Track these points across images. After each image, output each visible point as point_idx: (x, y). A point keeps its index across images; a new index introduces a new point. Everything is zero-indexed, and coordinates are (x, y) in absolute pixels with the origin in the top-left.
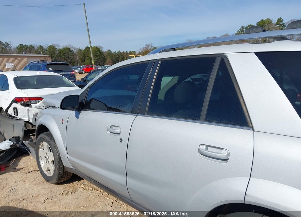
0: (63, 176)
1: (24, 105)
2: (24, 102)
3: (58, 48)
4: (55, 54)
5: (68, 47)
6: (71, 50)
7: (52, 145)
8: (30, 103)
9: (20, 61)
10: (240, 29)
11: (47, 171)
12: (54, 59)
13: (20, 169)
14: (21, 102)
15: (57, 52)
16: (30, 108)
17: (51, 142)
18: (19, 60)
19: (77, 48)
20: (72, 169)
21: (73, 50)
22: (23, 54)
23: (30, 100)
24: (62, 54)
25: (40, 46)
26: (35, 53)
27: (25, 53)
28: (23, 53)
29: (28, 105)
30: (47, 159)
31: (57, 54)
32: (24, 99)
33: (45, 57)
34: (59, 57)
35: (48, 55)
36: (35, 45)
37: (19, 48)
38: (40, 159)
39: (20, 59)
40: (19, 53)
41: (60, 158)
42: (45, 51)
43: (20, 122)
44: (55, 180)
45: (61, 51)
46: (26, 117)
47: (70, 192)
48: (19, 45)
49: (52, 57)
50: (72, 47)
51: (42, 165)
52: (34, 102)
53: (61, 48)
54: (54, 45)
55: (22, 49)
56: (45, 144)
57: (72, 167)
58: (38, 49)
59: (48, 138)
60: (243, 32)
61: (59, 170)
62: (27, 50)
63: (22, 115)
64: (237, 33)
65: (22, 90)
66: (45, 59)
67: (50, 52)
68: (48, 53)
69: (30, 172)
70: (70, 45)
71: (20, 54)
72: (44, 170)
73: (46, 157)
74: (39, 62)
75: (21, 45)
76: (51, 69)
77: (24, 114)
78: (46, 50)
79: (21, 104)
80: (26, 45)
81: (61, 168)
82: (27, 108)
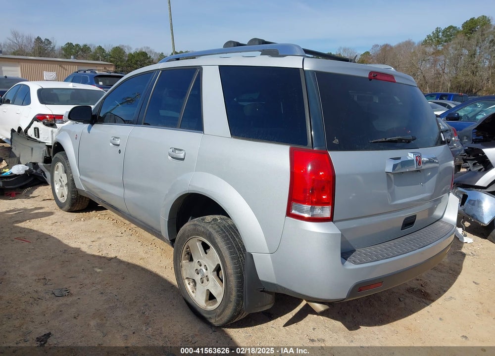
0: (77, 202)
1: (47, 125)
2: (48, 120)
3: (127, 52)
4: (121, 62)
5: (144, 50)
6: (149, 56)
7: (66, 164)
8: (55, 122)
9: (66, 70)
10: (433, 33)
11: (61, 197)
12: (120, 69)
13: (34, 197)
14: (43, 121)
15: (126, 59)
16: (54, 130)
17: (65, 162)
18: (64, 68)
19: (159, 53)
20: (84, 191)
21: (152, 56)
22: (72, 59)
23: (54, 118)
24: (134, 61)
25: (100, 48)
26: (92, 59)
27: (75, 58)
28: (72, 57)
29: (52, 125)
30: (61, 183)
31: (125, 62)
32: (47, 117)
33: (106, 66)
34: (128, 66)
35: (111, 62)
36: (92, 45)
37: (66, 49)
38: (55, 183)
39: (66, 67)
40: (65, 56)
41: (73, 180)
42: (107, 55)
43: (40, 145)
44: (67, 207)
45: (132, 56)
46: (49, 140)
47: (82, 219)
48: (66, 44)
49: (117, 66)
50: (151, 52)
51: (57, 191)
52: (60, 122)
53: (132, 52)
54: (122, 46)
55: (70, 50)
56: (60, 164)
57: (84, 189)
58: (96, 53)
59: (63, 157)
60: (438, 37)
61: (72, 194)
62: (78, 52)
63: (44, 138)
64: (427, 39)
65: (46, 105)
66: (105, 68)
67: (114, 58)
68: (112, 59)
69: (44, 200)
70: (148, 48)
71: (67, 58)
72: (59, 196)
73: (60, 181)
74: (85, 72)
75: (70, 45)
76: (101, 83)
77: (47, 137)
78: (110, 55)
79: (44, 123)
80: (77, 45)
81: (74, 191)
82: (50, 129)
